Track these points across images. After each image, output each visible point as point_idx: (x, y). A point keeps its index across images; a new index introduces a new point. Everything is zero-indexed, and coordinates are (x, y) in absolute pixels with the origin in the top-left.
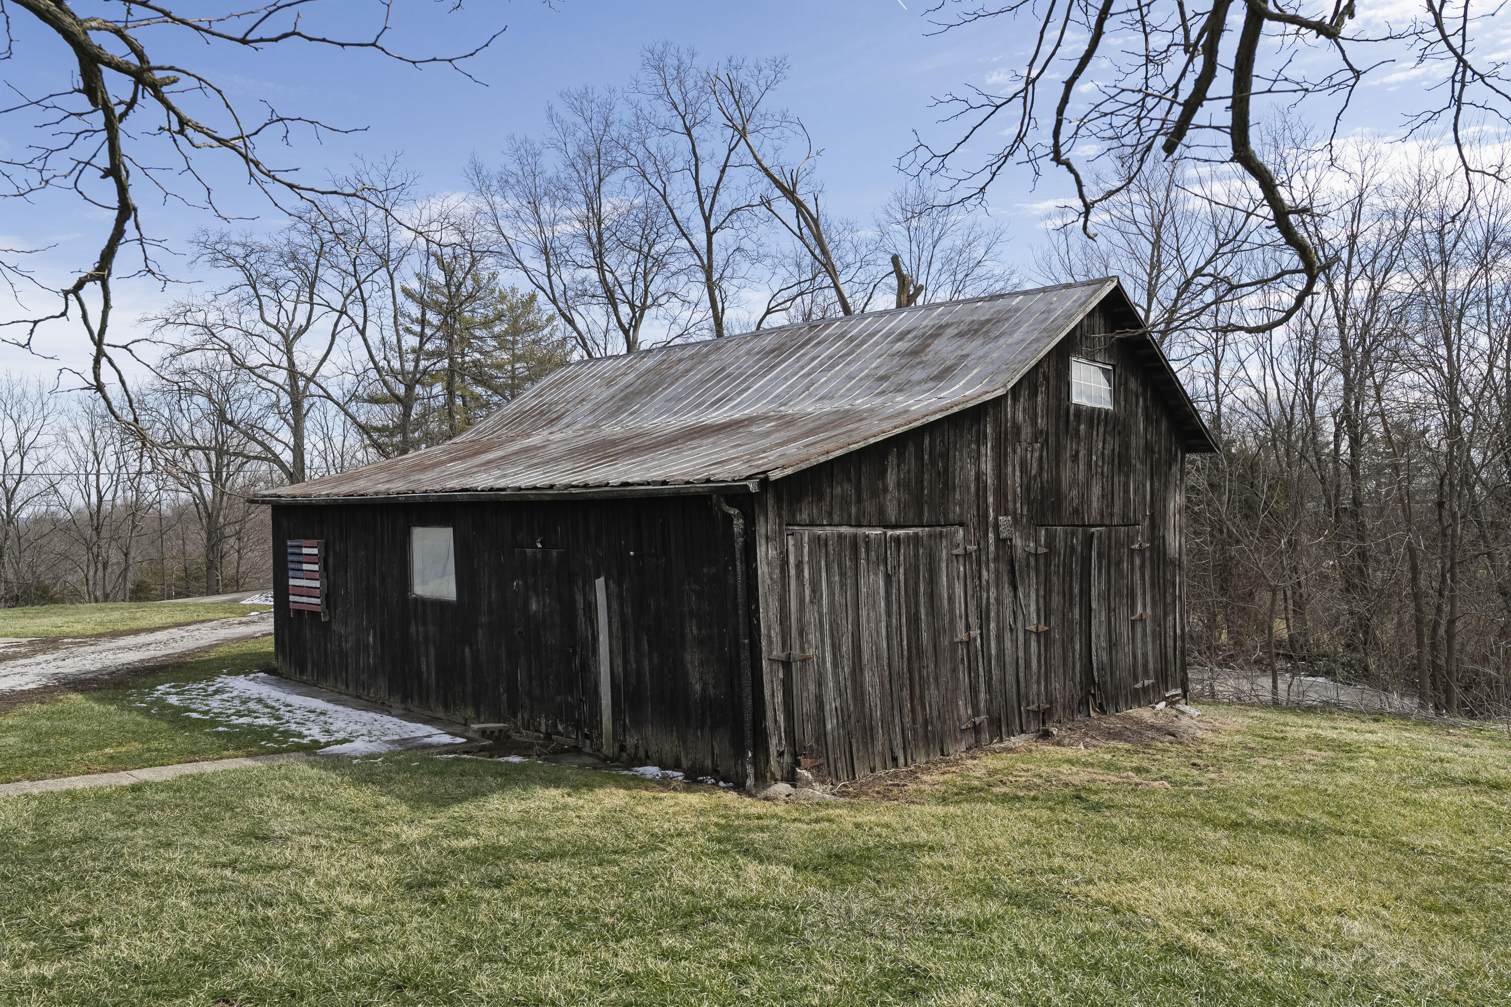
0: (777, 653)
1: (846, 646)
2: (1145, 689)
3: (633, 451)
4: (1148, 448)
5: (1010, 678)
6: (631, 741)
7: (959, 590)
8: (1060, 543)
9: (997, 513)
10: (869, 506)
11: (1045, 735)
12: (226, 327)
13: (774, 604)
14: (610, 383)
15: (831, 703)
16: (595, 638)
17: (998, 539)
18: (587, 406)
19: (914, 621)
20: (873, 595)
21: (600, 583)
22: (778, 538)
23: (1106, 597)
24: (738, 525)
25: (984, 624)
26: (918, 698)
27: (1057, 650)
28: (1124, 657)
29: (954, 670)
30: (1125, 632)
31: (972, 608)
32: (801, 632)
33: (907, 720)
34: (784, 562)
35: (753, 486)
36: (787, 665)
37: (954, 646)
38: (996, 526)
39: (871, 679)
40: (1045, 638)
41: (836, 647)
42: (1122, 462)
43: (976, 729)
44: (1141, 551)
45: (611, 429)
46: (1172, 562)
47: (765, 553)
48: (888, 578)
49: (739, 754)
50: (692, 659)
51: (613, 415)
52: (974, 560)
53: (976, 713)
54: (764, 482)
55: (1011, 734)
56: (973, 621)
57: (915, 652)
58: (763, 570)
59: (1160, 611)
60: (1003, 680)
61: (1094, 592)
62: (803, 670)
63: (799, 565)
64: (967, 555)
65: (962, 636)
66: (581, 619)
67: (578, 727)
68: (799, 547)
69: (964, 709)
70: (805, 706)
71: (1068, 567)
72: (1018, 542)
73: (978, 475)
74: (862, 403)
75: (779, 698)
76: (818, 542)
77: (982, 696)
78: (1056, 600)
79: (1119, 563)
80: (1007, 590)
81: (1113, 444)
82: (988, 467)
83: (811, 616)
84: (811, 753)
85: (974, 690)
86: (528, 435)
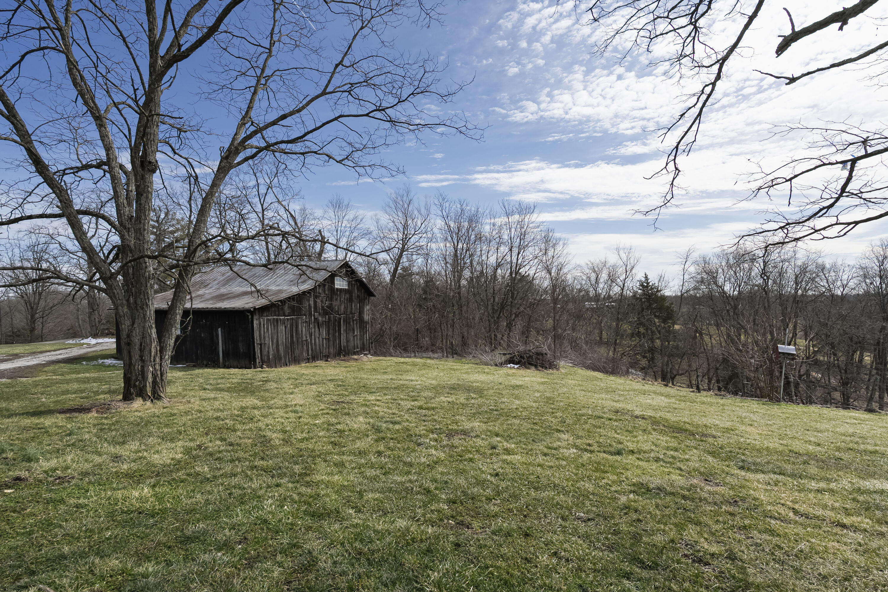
0: (258, 342)
1: (275, 341)
2: (357, 352)
3: (228, 298)
4: (358, 296)
5: (318, 348)
6: (227, 364)
7: (304, 329)
8: (332, 319)
9: (314, 312)
10: (281, 312)
11: (327, 361)
12: (59, 235)
13: (258, 333)
14: (223, 275)
15: (271, 352)
16: (218, 342)
17: (314, 318)
18: (216, 282)
19: (292, 336)
20: (282, 330)
21: (219, 329)
22: (259, 319)
23: (346, 331)
24: (250, 317)
25: (311, 335)
26: (293, 352)
27: (331, 343)
28: (351, 344)
29: (303, 346)
30: (352, 338)
31: (308, 333)
32: (264, 338)
33: (290, 356)
34: (260, 324)
35: (252, 310)
36: (261, 345)
37: (302, 341)
38: (314, 315)
39: (281, 348)
40: (328, 340)
41: (272, 341)
42: (351, 300)
43: (308, 359)
44: (356, 320)
45: (223, 290)
46: (366, 322)
47: (255, 322)
48: (285, 327)
49: (250, 363)
50: (241, 345)
51: (224, 285)
52: (308, 323)
53: (308, 355)
54: (255, 309)
55: (318, 360)
56: (308, 336)
57: (292, 342)
58: (255, 325)
59: (362, 333)
60: (316, 349)
61: (342, 330)
62: (265, 346)
63: (264, 325)
64: (306, 322)
65: (304, 339)
66: (215, 338)
67: (214, 362)
68: (264, 321)
69: (305, 354)
70: (265, 353)
71: (334, 324)
72: (320, 319)
73: (309, 305)
74: (285, 288)
75: (259, 351)
76: (268, 320)
77: (310, 352)
78: (331, 331)
79: (349, 323)
80: (317, 329)
81: (347, 296)
82: (312, 303)
83: (267, 335)
84: (266, 362)
85: (308, 351)
86: (199, 290)
